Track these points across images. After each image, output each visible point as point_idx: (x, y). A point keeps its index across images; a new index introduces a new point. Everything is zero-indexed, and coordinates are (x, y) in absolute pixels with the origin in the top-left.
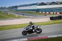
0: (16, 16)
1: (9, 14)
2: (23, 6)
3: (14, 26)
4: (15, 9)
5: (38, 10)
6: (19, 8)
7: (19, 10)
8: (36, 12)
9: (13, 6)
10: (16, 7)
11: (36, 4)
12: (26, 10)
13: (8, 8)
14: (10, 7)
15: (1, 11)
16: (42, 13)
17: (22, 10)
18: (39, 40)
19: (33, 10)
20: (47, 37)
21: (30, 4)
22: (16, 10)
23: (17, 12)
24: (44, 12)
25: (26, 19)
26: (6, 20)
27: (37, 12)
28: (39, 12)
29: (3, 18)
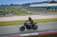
0: (29, 13)
1: (22, 11)
2: (35, 3)
4: (28, 6)
5: (49, 8)
6: (31, 6)
7: (31, 7)
8: (46, 9)
9: (26, 4)
10: (29, 4)
11: (47, 2)
12: (37, 7)
13: (21, 5)
14: (23, 4)
15: (15, 8)
16: (52, 10)
17: (34, 7)
18: (49, 34)
19: (44, 7)
21: (41, 2)
22: (28, 7)
23: (29, 8)
24: (54, 10)
25: (37, 15)
26: (19, 16)
27: (48, 9)
28: (50, 10)
29: (17, 14)
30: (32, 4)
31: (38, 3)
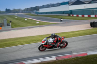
0: (38, 23)
1: (26, 20)
2: (48, 6)
3: (34, 39)
4: (35, 11)
5: (71, 13)
7: (42, 13)
8: (67, 15)
9: (32, 8)
10: (37, 8)
12: (52, 13)
13: (24, 10)
14: (28, 9)
15: (13, 15)
16: (78, 16)
17: (46, 13)
18: (74, 58)
19: (63, 12)
20: (86, 54)
22: (36, 13)
24: (80, 16)
25: (52, 26)
26: (21, 29)
27: (69, 15)
28: (73, 16)
29: (18, 27)
30: (43, 7)
31: (53, 6)
